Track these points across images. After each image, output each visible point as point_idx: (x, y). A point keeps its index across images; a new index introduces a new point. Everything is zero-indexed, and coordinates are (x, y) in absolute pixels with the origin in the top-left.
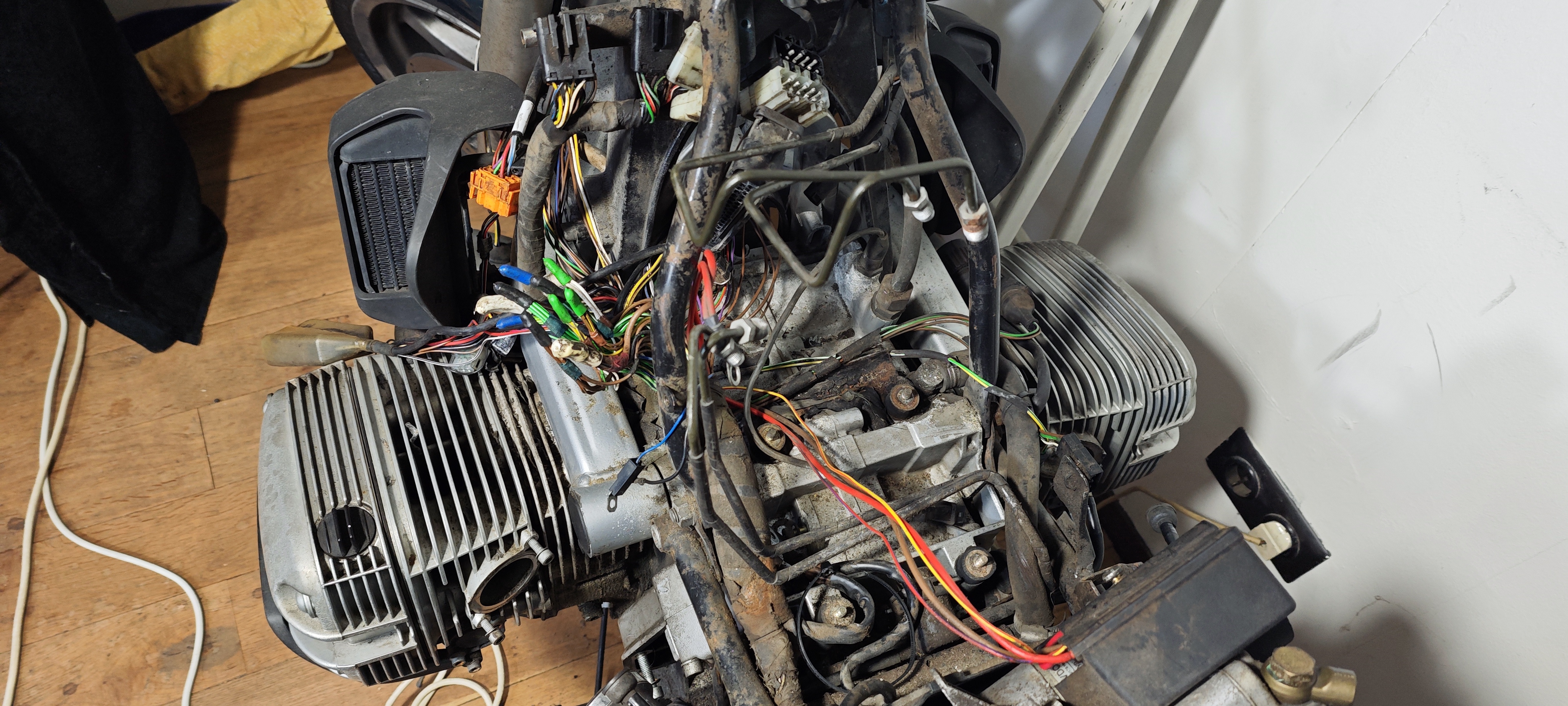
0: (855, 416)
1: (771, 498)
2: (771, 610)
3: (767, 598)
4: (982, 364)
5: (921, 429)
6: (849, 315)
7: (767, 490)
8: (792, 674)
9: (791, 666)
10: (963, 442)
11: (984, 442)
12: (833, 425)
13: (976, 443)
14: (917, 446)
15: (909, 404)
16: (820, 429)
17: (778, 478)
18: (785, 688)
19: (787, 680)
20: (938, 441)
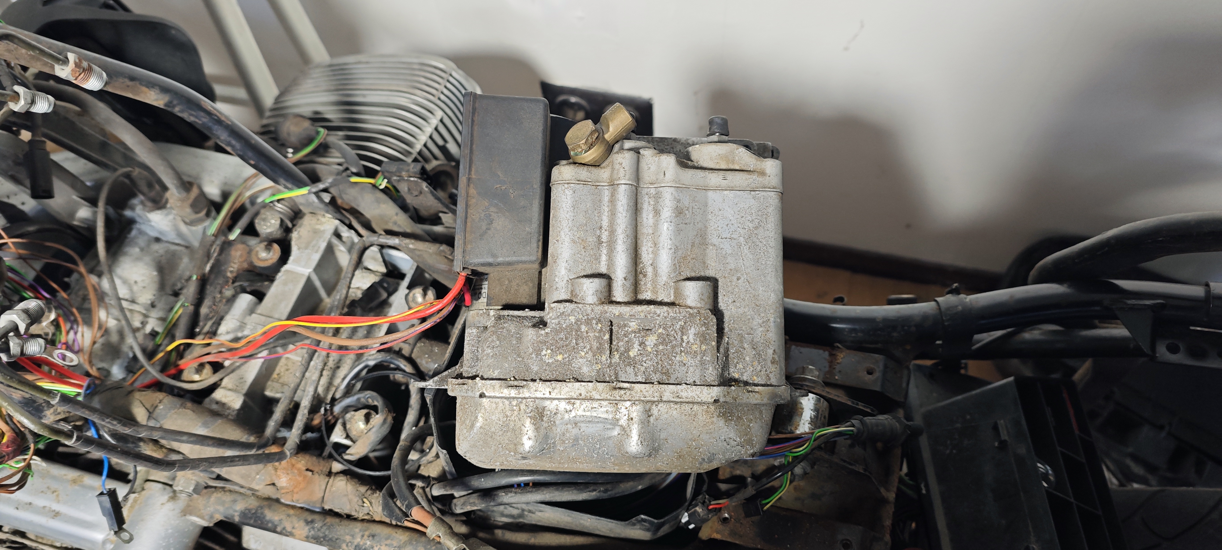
0: (245, 300)
1: (239, 410)
2: (310, 473)
3: (299, 470)
4: (286, 180)
5: (296, 261)
6: (187, 247)
7: (229, 408)
8: (369, 492)
9: (363, 489)
10: (335, 241)
11: (350, 227)
12: (235, 321)
13: (346, 233)
14: (307, 274)
15: (274, 254)
16: (228, 333)
17: (229, 393)
18: (374, 505)
19: (369, 499)
20: (316, 257)
